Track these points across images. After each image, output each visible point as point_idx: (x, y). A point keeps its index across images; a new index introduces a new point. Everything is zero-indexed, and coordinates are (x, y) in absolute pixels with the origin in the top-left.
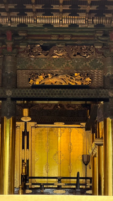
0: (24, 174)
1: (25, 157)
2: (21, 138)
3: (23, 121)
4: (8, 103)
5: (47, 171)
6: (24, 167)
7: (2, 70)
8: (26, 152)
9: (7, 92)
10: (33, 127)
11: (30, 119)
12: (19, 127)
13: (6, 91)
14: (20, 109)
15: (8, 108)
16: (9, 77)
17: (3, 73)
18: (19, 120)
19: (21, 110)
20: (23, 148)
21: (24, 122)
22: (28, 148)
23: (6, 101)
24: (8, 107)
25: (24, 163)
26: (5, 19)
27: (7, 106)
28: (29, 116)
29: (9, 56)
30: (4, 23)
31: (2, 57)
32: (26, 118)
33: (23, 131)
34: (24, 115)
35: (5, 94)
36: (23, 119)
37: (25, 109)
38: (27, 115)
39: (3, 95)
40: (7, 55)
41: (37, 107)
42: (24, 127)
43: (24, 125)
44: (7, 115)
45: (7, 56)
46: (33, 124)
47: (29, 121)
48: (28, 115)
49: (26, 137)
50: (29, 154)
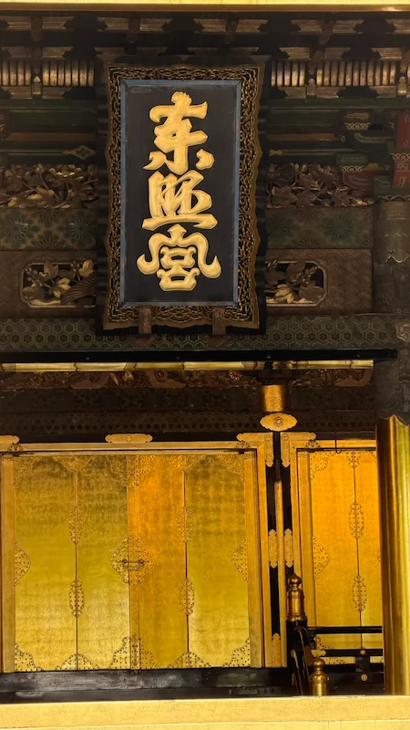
0: (299, 619)
1: (278, 556)
2: (263, 490)
3: (268, 431)
4: (402, 367)
5: (360, 605)
6: (297, 593)
7: (371, 252)
8: (281, 540)
9: (402, 329)
10: (302, 449)
11: (291, 421)
12: (252, 450)
13: (397, 327)
14: (254, 388)
15: (405, 387)
16: (403, 278)
17: (375, 263)
18: (255, 426)
19: (254, 391)
20: (272, 525)
21: (272, 433)
22: (288, 524)
23: (397, 362)
24: (405, 383)
25: (296, 581)
26: (385, 73)
27: (400, 379)
28: (287, 409)
29: (393, 200)
30: (381, 84)
31: (368, 206)
32: (278, 421)
33: (270, 464)
34: (269, 408)
35: (394, 335)
36: (267, 422)
37: (269, 387)
38: (278, 407)
39: (386, 341)
40: (390, 198)
41: (313, 377)
42: (271, 451)
43: (271, 443)
44: (402, 409)
45: (387, 201)
46: (305, 439)
47: (289, 430)
48: (282, 406)
49: (279, 486)
50: (292, 548)
